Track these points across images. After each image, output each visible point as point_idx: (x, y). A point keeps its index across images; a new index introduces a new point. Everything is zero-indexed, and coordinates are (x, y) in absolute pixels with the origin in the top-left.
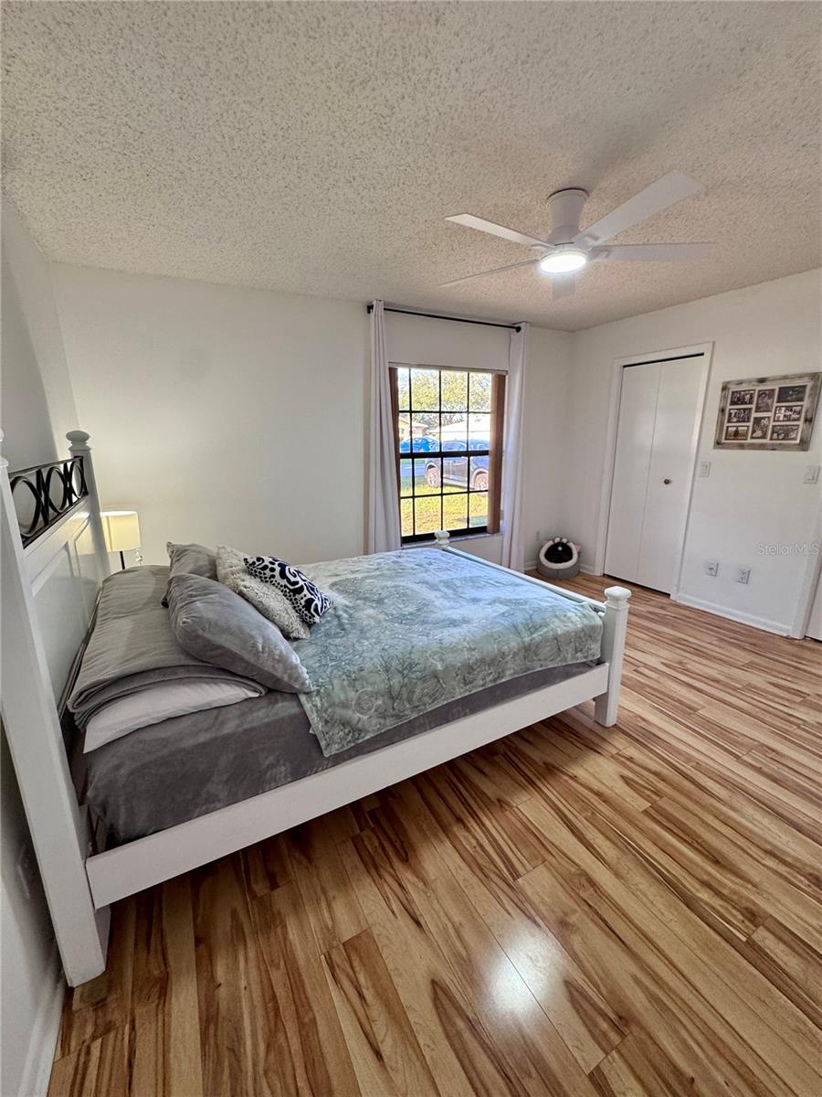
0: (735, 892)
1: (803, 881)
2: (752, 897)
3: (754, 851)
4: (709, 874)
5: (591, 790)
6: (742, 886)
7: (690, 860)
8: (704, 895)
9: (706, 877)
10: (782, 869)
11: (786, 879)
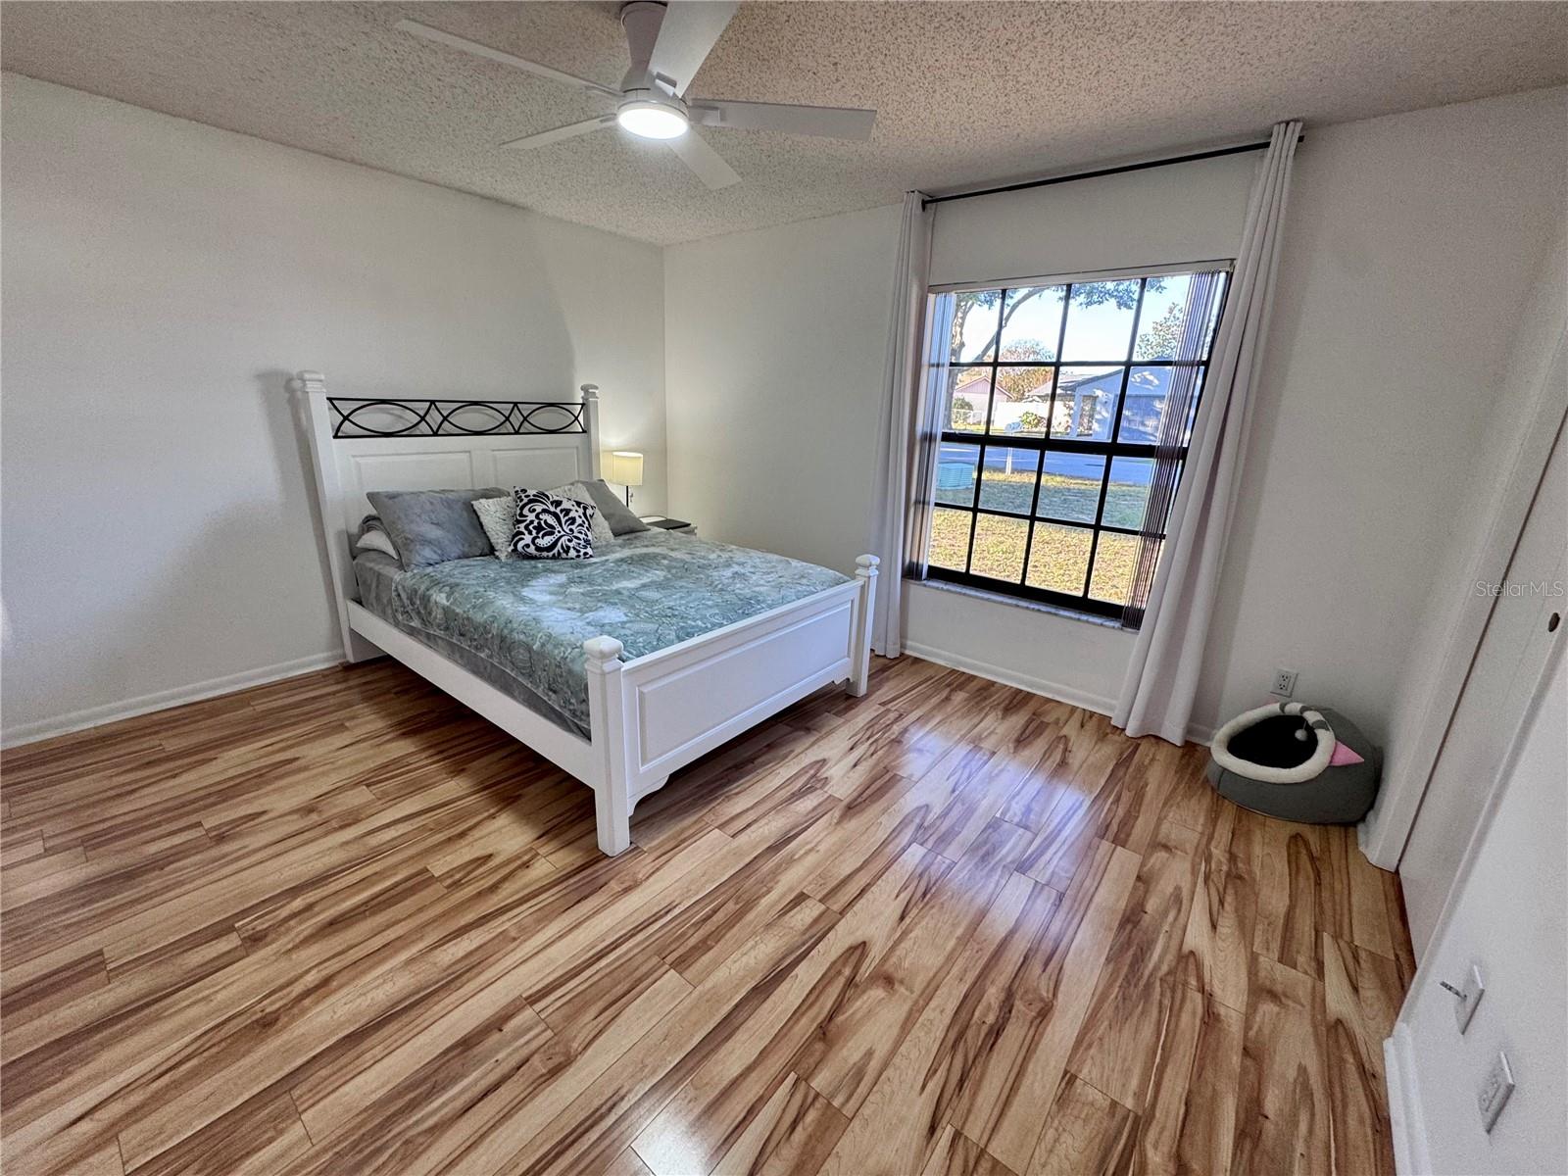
0: (288, 930)
1: (271, 1006)
2: (274, 945)
3: (334, 966)
4: (318, 914)
5: (470, 829)
6: (292, 940)
7: (343, 900)
8: (298, 904)
9: (316, 909)
10: (298, 988)
11: (281, 988)
